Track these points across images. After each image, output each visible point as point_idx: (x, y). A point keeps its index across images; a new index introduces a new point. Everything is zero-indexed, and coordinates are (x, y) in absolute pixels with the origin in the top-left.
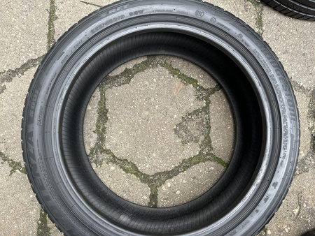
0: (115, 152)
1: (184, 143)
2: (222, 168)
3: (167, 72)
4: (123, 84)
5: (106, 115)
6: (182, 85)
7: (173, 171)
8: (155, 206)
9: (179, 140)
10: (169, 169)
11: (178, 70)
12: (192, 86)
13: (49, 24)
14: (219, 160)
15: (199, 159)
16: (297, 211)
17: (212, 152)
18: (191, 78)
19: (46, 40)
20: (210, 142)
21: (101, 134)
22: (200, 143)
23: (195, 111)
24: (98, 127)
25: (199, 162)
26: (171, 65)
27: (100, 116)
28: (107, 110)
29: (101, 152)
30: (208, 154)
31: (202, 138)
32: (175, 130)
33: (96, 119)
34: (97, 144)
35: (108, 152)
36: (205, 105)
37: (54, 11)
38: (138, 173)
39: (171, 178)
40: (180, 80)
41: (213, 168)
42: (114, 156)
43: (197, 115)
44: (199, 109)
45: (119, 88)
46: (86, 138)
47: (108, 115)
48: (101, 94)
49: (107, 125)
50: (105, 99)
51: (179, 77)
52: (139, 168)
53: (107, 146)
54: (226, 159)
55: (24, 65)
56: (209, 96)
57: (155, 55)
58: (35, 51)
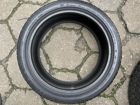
0: (58, 68)
1: (80, 52)
2: (98, 55)
3: (62, 30)
4: (48, 42)
5: (48, 56)
6: (69, 32)
7: (81, 64)
8: (81, 79)
9: (78, 52)
10: (80, 64)
11: (65, 28)
12: (73, 31)
13: (11, 34)
14: (95, 52)
15: (88, 55)
16: (132, 56)
17: (92, 51)
18: (71, 28)
19: (13, 40)
20: (89, 47)
21: (50, 64)
22: (86, 50)
23: (79, 39)
24: (47, 62)
25: (89, 57)
26: (62, 27)
27: (46, 58)
28: (47, 54)
29: (53, 70)
30: (90, 52)
31: (86, 47)
32: (75, 49)
33: (45, 59)
34: (50, 68)
35: (55, 69)
36: (81, 35)
37: (10, 28)
38: (69, 71)
39: (81, 67)
40: (68, 31)
41: (94, 56)
42: (58, 69)
43: (80, 40)
44: (80, 38)
45: (48, 44)
46: (45, 68)
47: (49, 56)
48: (42, 50)
49: (50, 59)
50: (45, 51)
51: (67, 30)
52: (69, 69)
53: (54, 67)
54: (98, 51)
55: (10, 53)
56: (81, 31)
57: (54, 26)
58: (11, 46)
